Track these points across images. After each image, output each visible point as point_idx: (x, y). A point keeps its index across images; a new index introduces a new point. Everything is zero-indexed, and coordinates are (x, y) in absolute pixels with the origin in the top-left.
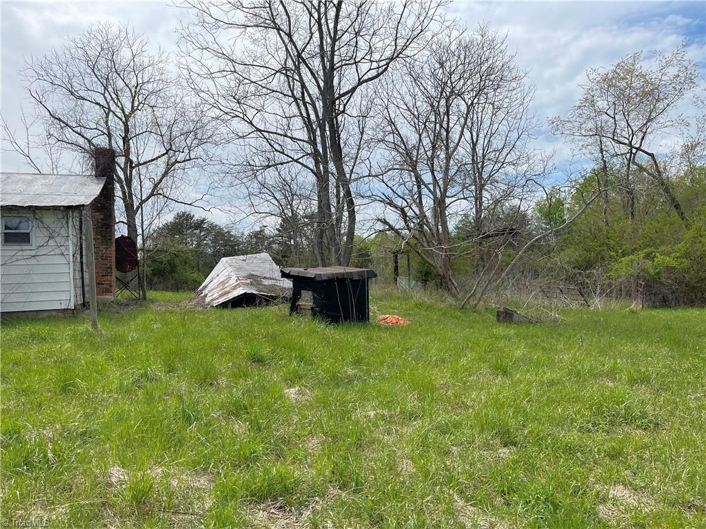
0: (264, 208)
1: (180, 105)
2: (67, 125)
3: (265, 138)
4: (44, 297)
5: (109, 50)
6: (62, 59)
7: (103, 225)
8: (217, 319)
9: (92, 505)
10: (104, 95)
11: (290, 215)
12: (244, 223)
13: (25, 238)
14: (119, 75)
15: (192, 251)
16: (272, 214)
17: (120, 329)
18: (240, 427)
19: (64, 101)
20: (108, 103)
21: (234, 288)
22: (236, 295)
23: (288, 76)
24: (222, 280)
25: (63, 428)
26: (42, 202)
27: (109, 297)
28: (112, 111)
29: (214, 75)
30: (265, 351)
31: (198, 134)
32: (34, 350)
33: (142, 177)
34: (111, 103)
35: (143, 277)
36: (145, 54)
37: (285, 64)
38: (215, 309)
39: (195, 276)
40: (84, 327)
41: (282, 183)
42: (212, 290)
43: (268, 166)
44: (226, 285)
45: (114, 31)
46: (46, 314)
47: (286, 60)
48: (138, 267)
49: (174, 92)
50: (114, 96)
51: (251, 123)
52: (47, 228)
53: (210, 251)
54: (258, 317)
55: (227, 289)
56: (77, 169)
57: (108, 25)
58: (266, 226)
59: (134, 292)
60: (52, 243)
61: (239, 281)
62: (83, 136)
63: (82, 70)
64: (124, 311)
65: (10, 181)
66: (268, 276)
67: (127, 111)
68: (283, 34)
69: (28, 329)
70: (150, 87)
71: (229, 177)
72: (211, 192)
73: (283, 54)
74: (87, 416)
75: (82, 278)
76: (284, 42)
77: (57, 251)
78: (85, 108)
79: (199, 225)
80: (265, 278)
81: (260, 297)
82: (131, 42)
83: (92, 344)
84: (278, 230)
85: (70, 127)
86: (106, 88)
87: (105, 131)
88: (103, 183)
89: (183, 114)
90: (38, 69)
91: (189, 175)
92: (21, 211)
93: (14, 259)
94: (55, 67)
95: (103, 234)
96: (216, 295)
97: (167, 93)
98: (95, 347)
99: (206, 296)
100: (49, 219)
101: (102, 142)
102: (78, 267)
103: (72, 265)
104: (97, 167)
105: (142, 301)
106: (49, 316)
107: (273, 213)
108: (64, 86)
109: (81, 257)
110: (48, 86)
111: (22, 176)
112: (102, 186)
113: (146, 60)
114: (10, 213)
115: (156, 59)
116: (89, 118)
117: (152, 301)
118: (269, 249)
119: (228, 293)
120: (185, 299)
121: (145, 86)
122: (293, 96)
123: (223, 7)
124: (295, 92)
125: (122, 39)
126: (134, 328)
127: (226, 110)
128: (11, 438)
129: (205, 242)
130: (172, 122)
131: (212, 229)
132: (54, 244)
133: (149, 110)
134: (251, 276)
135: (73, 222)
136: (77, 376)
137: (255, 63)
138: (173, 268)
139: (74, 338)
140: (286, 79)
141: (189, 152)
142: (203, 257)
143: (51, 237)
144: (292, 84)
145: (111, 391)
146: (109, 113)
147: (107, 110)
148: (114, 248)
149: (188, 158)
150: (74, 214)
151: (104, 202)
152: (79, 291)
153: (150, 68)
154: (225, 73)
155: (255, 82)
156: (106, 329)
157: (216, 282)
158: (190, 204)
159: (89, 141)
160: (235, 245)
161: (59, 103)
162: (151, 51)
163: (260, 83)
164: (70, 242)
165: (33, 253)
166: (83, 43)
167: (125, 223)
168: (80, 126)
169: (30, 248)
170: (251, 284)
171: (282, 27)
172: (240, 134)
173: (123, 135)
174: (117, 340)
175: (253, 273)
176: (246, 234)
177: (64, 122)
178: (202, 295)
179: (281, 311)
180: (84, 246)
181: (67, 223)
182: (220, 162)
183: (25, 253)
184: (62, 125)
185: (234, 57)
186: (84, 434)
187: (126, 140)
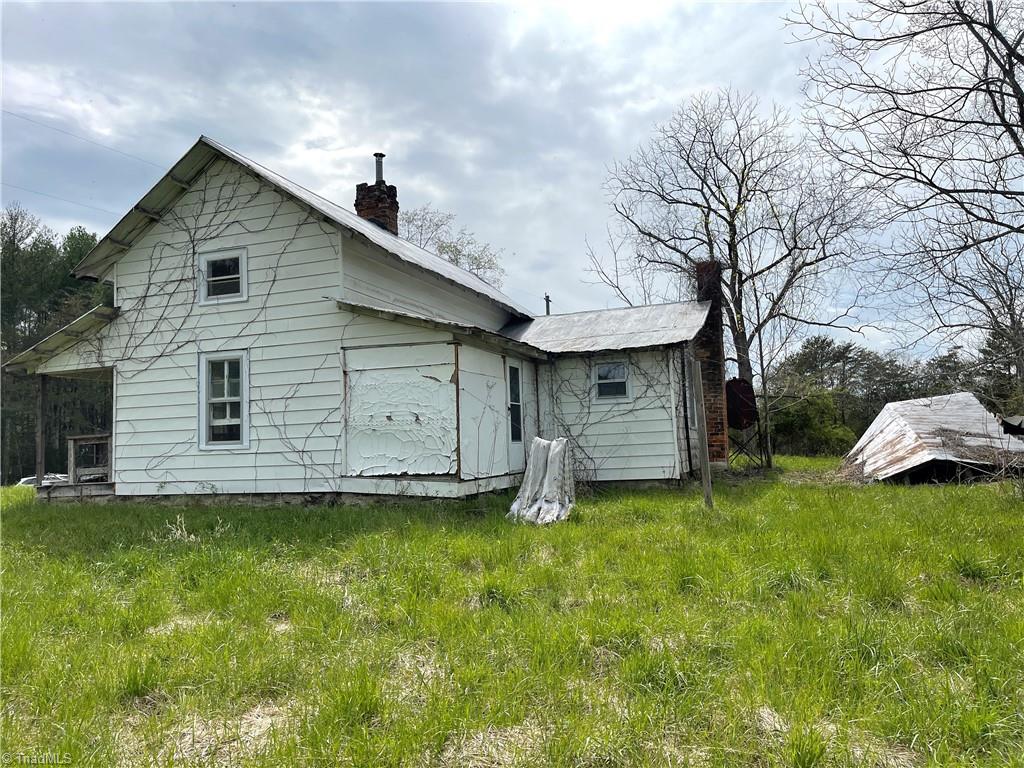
0: (958, 316)
1: (807, 180)
2: (659, 240)
3: (957, 201)
4: (643, 463)
5: (707, 130)
6: (650, 157)
7: (710, 364)
8: (888, 500)
9: (741, 756)
10: (701, 191)
11: (1008, 322)
12: (920, 347)
13: (619, 389)
14: (720, 159)
15: (832, 395)
16: (974, 326)
17: (742, 510)
18: (959, 683)
19: (654, 210)
20: (707, 201)
21: (913, 452)
22: (918, 463)
23: (990, 93)
24: (889, 438)
25: (689, 639)
26: (637, 342)
27: (722, 464)
28: (713, 210)
29: (861, 123)
30: (986, 559)
31: (837, 217)
32: (640, 531)
33: (758, 294)
34: (712, 199)
35: (766, 437)
36: (754, 121)
37: (986, 73)
38: (882, 485)
39: (840, 432)
40: (697, 504)
41: (989, 272)
42: (874, 454)
43: (966, 247)
44: (898, 447)
45: (712, 101)
46: (647, 485)
47: (986, 67)
48: (758, 421)
49: (798, 163)
50: (714, 189)
51: (931, 184)
52: (645, 375)
53: (859, 393)
54: (962, 500)
55: (900, 454)
56: (673, 294)
57: (704, 97)
58: (959, 347)
59: (754, 458)
60: (650, 393)
61: (920, 441)
62: (678, 251)
63: (674, 165)
64: (743, 483)
65: (600, 319)
66: (974, 431)
67: (733, 206)
68: (977, 28)
69: (630, 503)
70: (762, 165)
71: (894, 274)
72: (861, 301)
73: (979, 58)
74: (716, 627)
75: (688, 438)
76: (981, 39)
77: (658, 403)
78: (680, 213)
79: (842, 354)
80: (968, 434)
81: (963, 467)
82: (734, 111)
83: (709, 528)
84: (983, 351)
85: (662, 241)
86: (704, 181)
87: (705, 238)
88: (708, 308)
89: (812, 193)
90: (622, 176)
91: (824, 282)
92: (616, 355)
93: (610, 415)
94: (642, 169)
95: (710, 377)
96: (881, 463)
97: (787, 168)
98: (713, 533)
99: (864, 463)
100: (646, 363)
101: (701, 253)
102: (682, 425)
103: (675, 420)
104: (700, 288)
105: (766, 472)
106: (650, 488)
107: (976, 324)
108: (654, 190)
109: (685, 411)
110: (635, 195)
111: (613, 313)
112: (707, 312)
113: (756, 129)
114: (603, 359)
115: (770, 124)
116: (685, 225)
117: (781, 471)
118: (967, 385)
119: (902, 459)
120: (831, 468)
121: (756, 166)
122: (1004, 123)
123: (873, 18)
124: (1007, 116)
125: (722, 110)
126: (759, 508)
127: (885, 172)
128: (628, 644)
129: (853, 379)
130: (796, 207)
131: (863, 360)
132: (653, 394)
133: (764, 197)
134: (942, 432)
135: (674, 365)
136: (697, 570)
137: (931, 86)
138: (806, 422)
139: (685, 518)
140: (988, 97)
141: (823, 247)
142: (850, 403)
143: (650, 386)
144: (999, 103)
145: (741, 596)
146: (709, 213)
147: (706, 210)
148: (724, 396)
149: (821, 255)
150: (676, 355)
151: (710, 336)
152: (685, 455)
153: (762, 139)
154: (880, 115)
155: (932, 116)
156: (724, 508)
157: (878, 442)
158: (828, 325)
159: (686, 256)
160: (905, 383)
161: (649, 213)
162: (764, 115)
163: (940, 115)
164: (672, 391)
165: (630, 407)
166: (674, 130)
167: (734, 360)
168: (674, 238)
169: (626, 401)
170: (944, 444)
171: (976, 16)
172: (911, 205)
173: (728, 239)
174: (739, 525)
175: (945, 426)
176: (924, 362)
177: (655, 237)
178: (857, 462)
179: (1006, 492)
180: (688, 395)
181: (668, 366)
182: (877, 254)
183: (622, 407)
184: (653, 240)
185: (895, 86)
186: (715, 652)
187: (732, 247)
